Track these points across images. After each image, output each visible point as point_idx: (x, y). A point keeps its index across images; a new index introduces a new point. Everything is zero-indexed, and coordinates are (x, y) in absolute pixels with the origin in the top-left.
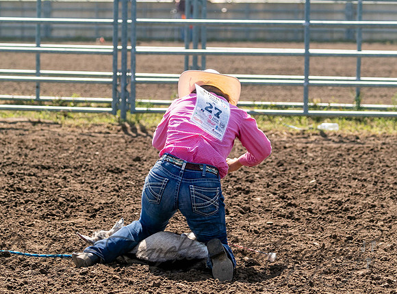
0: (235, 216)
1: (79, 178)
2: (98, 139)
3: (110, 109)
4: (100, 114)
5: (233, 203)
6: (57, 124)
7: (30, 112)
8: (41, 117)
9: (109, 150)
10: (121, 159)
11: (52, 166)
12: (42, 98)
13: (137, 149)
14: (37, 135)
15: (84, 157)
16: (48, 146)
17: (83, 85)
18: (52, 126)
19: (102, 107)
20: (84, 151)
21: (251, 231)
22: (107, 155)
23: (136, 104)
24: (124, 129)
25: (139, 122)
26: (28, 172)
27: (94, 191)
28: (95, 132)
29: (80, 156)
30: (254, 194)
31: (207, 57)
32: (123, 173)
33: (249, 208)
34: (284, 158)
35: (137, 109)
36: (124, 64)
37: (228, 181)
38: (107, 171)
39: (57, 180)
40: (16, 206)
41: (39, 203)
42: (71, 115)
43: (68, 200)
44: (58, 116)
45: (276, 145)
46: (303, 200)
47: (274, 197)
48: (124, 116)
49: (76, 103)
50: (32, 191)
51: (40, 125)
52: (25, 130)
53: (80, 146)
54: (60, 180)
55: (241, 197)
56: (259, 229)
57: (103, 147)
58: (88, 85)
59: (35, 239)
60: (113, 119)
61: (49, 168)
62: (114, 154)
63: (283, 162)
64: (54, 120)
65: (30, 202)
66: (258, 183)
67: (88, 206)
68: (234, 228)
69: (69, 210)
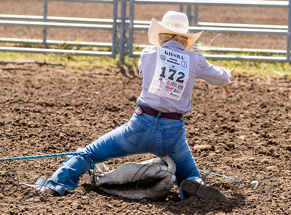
0: (220, 153)
1: (80, 115)
2: (98, 80)
3: (110, 53)
4: (101, 57)
5: (218, 141)
6: (61, 65)
7: (37, 54)
8: (47, 58)
9: (107, 90)
10: (118, 98)
11: (55, 104)
12: (48, 41)
13: (133, 89)
14: (43, 75)
15: (84, 96)
16: (53, 86)
17: (88, 30)
18: (56, 68)
19: (103, 51)
20: (85, 91)
21: (234, 166)
22: (106, 95)
23: (134, 49)
24: (123, 71)
25: (136, 65)
26: (33, 109)
27: (93, 127)
28: (95, 74)
29: (81, 95)
30: (238, 133)
31: (200, 7)
32: (120, 111)
33: (233, 146)
34: (267, 100)
35: (135, 53)
36: (124, 12)
37: (216, 121)
38: (105, 110)
39: (59, 117)
40: (21, 140)
41: (41, 137)
42: (75, 58)
43: (68, 135)
44: (63, 58)
45: (260, 88)
46: (283, 139)
47: (257, 136)
48: (122, 60)
49: (79, 47)
50: (36, 126)
51: (45, 66)
52: (32, 71)
53: (82, 86)
54: (62, 117)
55: (226, 136)
56: (242, 164)
57: (103, 87)
58: (92, 31)
59: (37, 170)
60: (113, 62)
61: (52, 106)
62: (112, 94)
63: (266, 104)
64: (59, 62)
65: (34, 136)
66: (243, 123)
67: (86, 141)
68: (218, 164)
69: (69, 144)
